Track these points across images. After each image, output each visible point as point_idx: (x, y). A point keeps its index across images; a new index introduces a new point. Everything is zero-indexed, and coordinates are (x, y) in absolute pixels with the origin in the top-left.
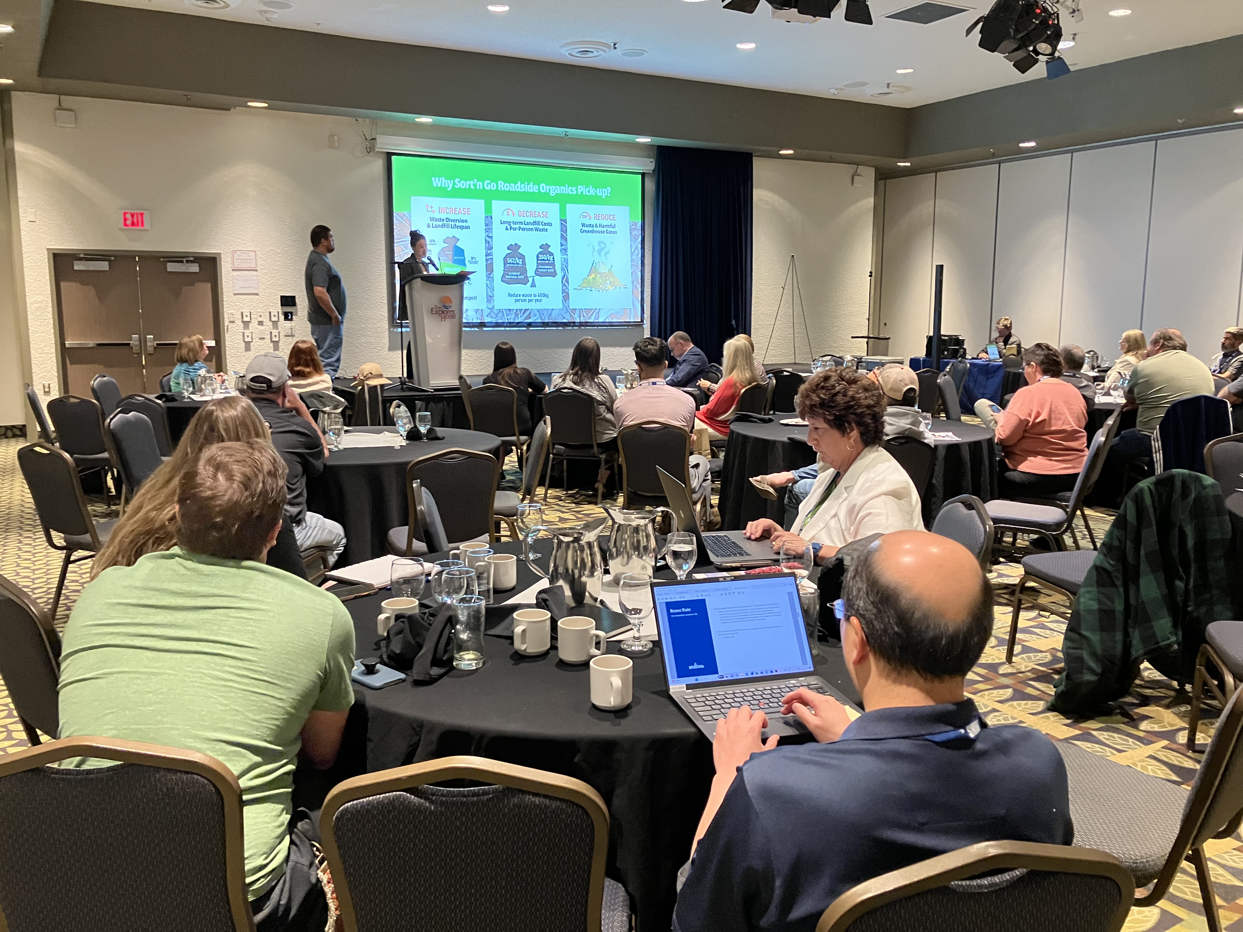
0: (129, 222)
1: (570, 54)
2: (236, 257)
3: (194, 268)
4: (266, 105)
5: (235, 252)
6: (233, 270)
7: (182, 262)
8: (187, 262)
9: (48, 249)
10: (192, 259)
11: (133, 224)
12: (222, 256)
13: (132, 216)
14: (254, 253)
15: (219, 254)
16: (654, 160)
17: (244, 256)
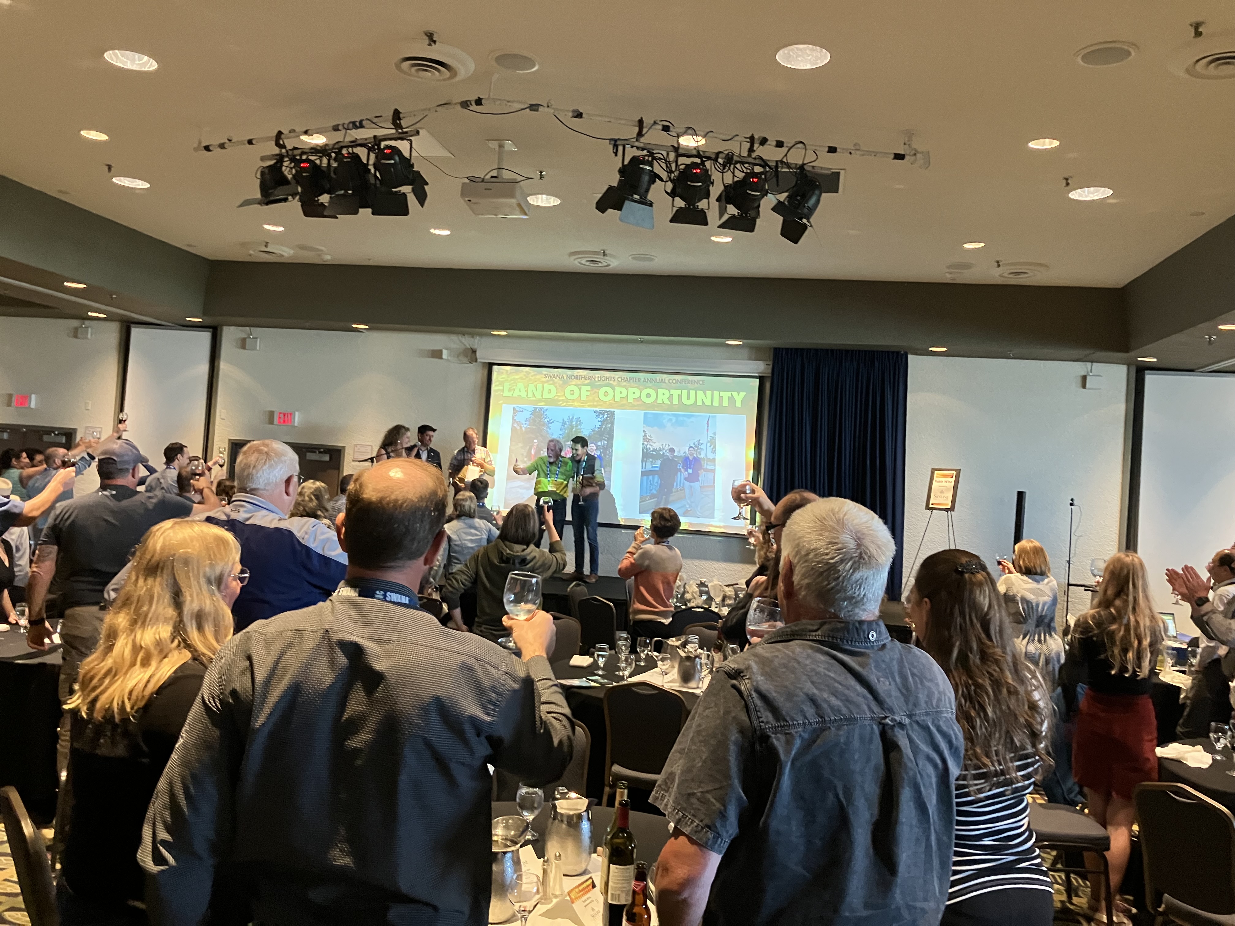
0: (282, 421)
1: (580, 263)
2: (356, 449)
3: (327, 458)
4: (367, 327)
5: (356, 446)
6: (353, 461)
7: (315, 452)
8: (320, 452)
9: (230, 440)
10: (322, 450)
11: (284, 422)
12: (346, 449)
13: (284, 415)
14: (370, 447)
15: (344, 447)
16: (771, 363)
17: (362, 450)
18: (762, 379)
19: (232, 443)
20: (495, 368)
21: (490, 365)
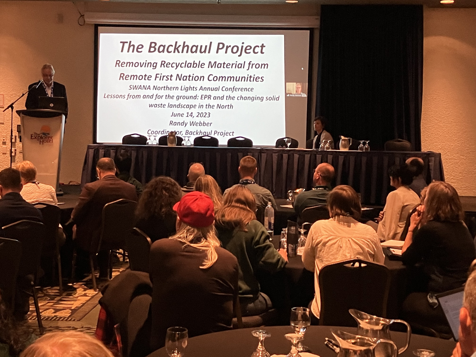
16: (319, 17)
18: (312, 30)
20: (100, 28)
21: (96, 26)
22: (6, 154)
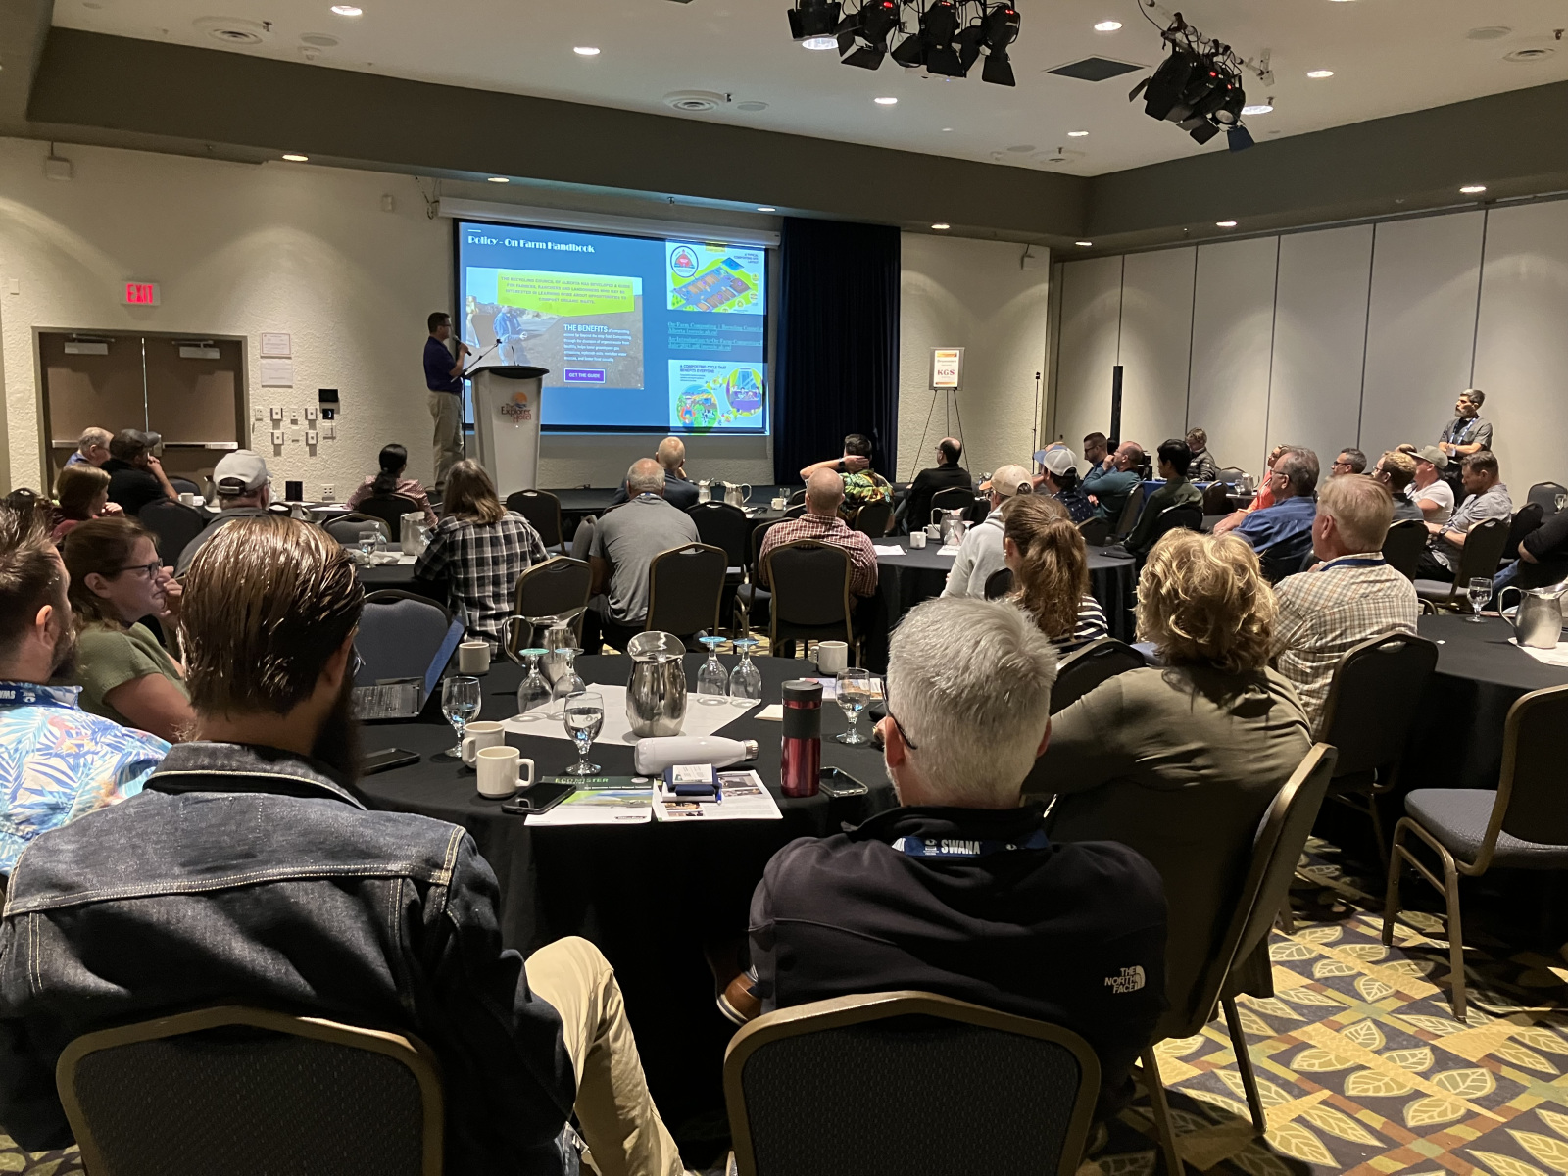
0: (134, 297)
1: (674, 105)
2: (265, 341)
3: (214, 354)
5: (265, 334)
8: (205, 346)
9: (33, 328)
11: (139, 299)
12: (250, 340)
13: (139, 289)
14: (287, 337)
15: (245, 337)
16: (779, 234)
17: (274, 340)
18: (767, 251)
19: (40, 334)
20: (462, 225)
21: (458, 222)
22: (298, 441)
